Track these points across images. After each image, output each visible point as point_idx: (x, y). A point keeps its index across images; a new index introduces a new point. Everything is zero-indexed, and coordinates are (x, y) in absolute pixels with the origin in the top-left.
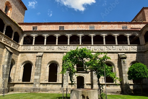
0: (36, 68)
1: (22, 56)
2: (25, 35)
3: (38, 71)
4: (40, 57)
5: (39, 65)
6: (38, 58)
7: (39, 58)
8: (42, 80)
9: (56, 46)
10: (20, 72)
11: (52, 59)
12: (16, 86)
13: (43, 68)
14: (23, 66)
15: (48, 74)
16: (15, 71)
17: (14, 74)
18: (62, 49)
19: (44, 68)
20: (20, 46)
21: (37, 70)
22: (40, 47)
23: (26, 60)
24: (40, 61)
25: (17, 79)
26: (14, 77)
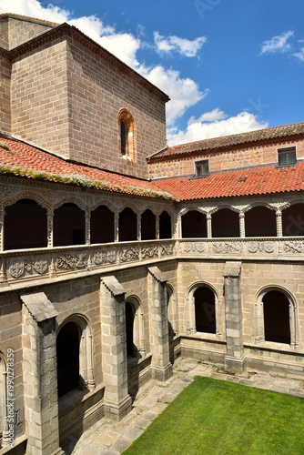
0: (228, 309)
1: (185, 269)
2: (183, 211)
3: (233, 316)
4: (235, 280)
5: (233, 300)
6: (228, 281)
7: (232, 281)
8: (248, 338)
9: (277, 240)
10: (187, 310)
11: (269, 281)
12: (184, 343)
13: (247, 306)
14: (191, 293)
15: (261, 323)
16: (177, 309)
17: (176, 317)
18: (299, 250)
19: (248, 304)
20: (177, 243)
21: (230, 313)
22: (230, 243)
23: (198, 280)
24: (235, 289)
25: (185, 328)
26: (177, 323)
